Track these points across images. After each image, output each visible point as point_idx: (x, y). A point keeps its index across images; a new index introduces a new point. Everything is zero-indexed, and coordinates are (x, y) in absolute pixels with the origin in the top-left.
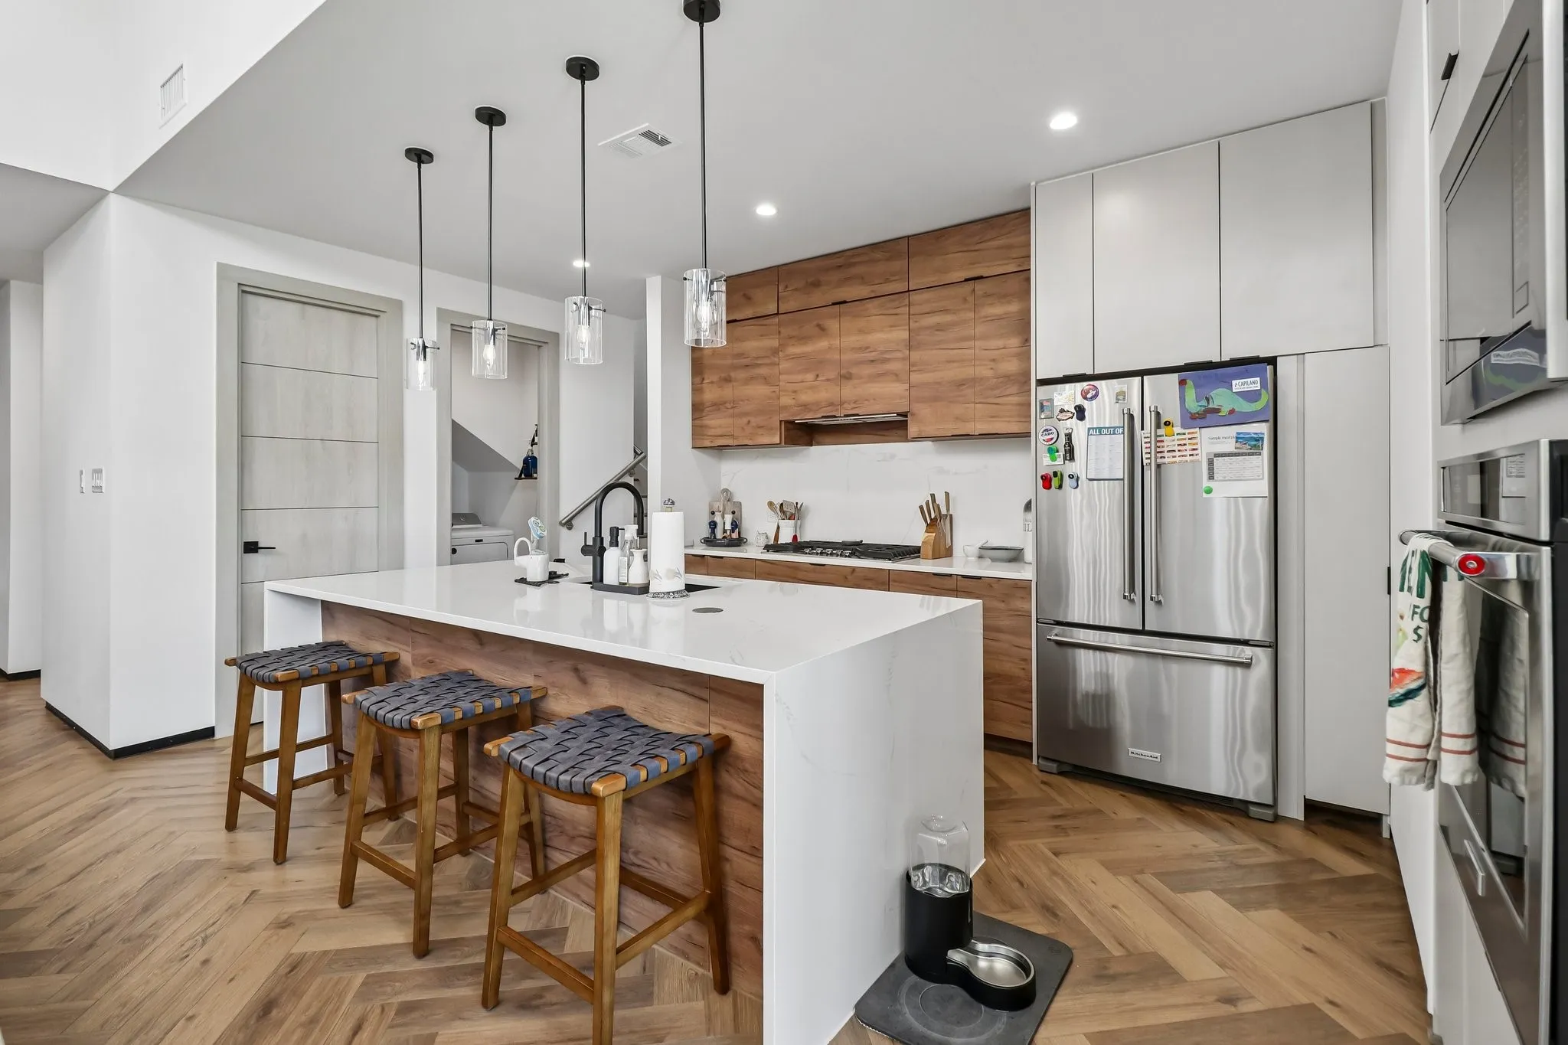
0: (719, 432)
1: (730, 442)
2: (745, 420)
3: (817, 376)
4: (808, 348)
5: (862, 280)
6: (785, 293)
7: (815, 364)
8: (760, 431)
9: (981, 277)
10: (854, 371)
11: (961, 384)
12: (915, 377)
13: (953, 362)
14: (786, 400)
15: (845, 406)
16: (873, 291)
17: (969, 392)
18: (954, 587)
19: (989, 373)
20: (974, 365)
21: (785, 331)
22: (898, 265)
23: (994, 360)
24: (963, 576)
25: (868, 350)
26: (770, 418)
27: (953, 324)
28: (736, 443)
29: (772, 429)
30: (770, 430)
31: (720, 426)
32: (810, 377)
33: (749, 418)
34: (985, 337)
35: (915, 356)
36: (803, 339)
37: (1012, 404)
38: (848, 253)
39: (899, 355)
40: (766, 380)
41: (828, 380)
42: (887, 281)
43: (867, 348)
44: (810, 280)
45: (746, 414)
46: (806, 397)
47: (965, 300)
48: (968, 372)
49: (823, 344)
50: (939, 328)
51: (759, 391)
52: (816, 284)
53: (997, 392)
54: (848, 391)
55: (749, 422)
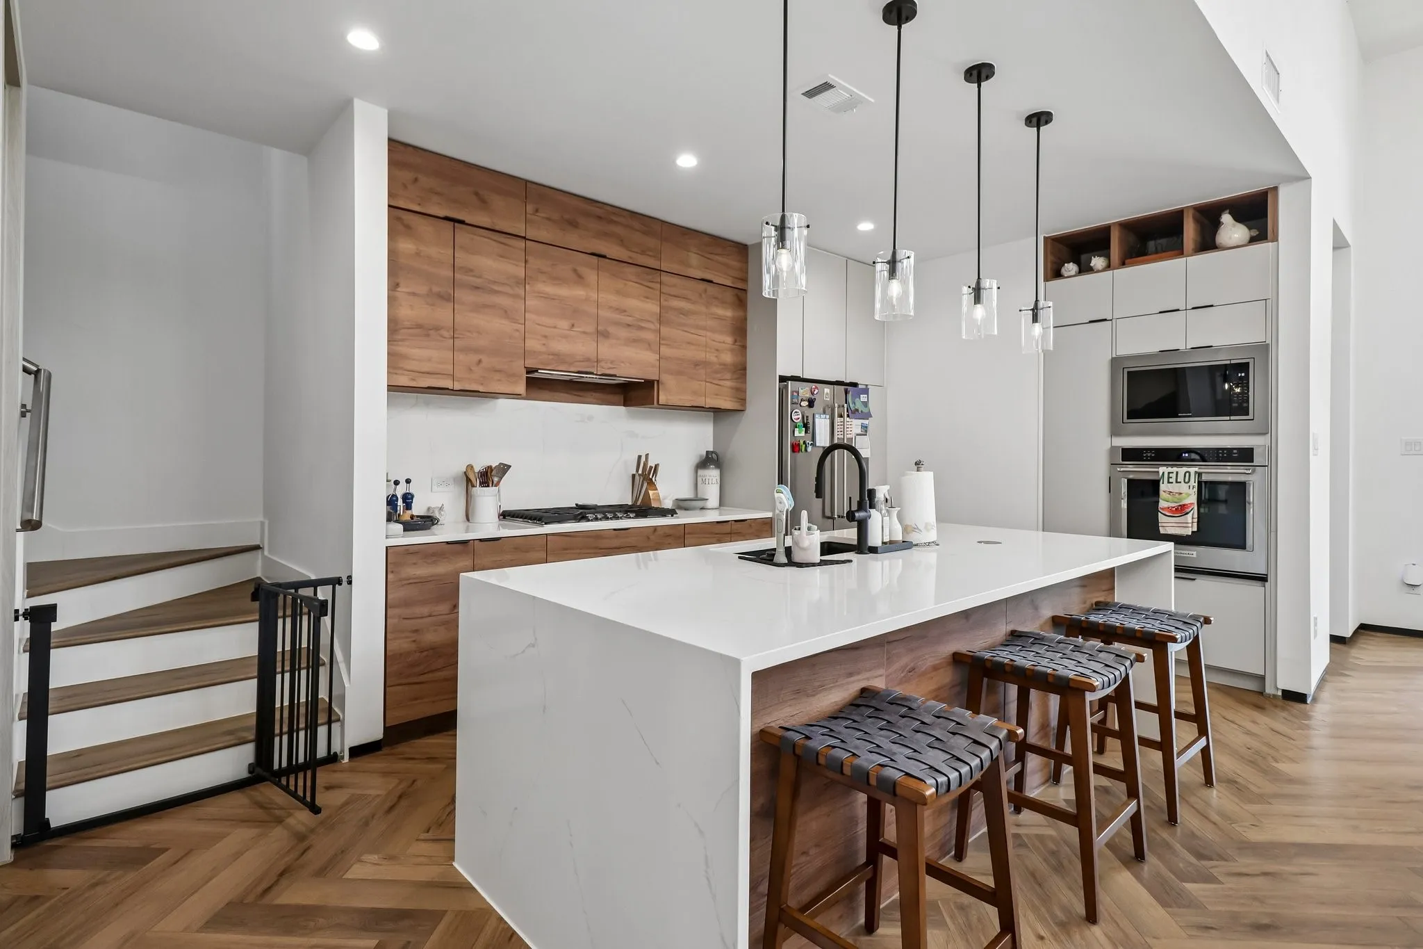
0: (426, 367)
1: (447, 384)
2: (475, 358)
3: (573, 325)
4: (563, 291)
5: (622, 242)
6: (533, 217)
7: (573, 312)
8: (497, 376)
9: (711, 282)
10: (611, 329)
11: (697, 364)
12: (665, 351)
13: (693, 344)
14: (532, 344)
15: (602, 364)
16: (630, 258)
17: (702, 372)
18: (729, 531)
19: (714, 359)
20: (706, 352)
21: (534, 263)
22: (652, 242)
23: (717, 350)
24: (735, 521)
25: (625, 313)
26: (511, 361)
27: (694, 313)
28: (457, 386)
29: (513, 375)
30: (511, 376)
31: (429, 360)
32: (564, 324)
33: (481, 357)
34: (713, 331)
35: (665, 331)
36: (557, 280)
37: (726, 387)
38: (609, 208)
39: (651, 326)
40: (506, 313)
41: (584, 333)
42: (643, 253)
43: (625, 311)
44: (567, 216)
45: (477, 351)
46: (562, 347)
47: (701, 295)
48: (701, 355)
49: (579, 292)
50: (682, 312)
51: (495, 324)
52: (573, 224)
53: (719, 376)
54: (606, 350)
55: (480, 361)
